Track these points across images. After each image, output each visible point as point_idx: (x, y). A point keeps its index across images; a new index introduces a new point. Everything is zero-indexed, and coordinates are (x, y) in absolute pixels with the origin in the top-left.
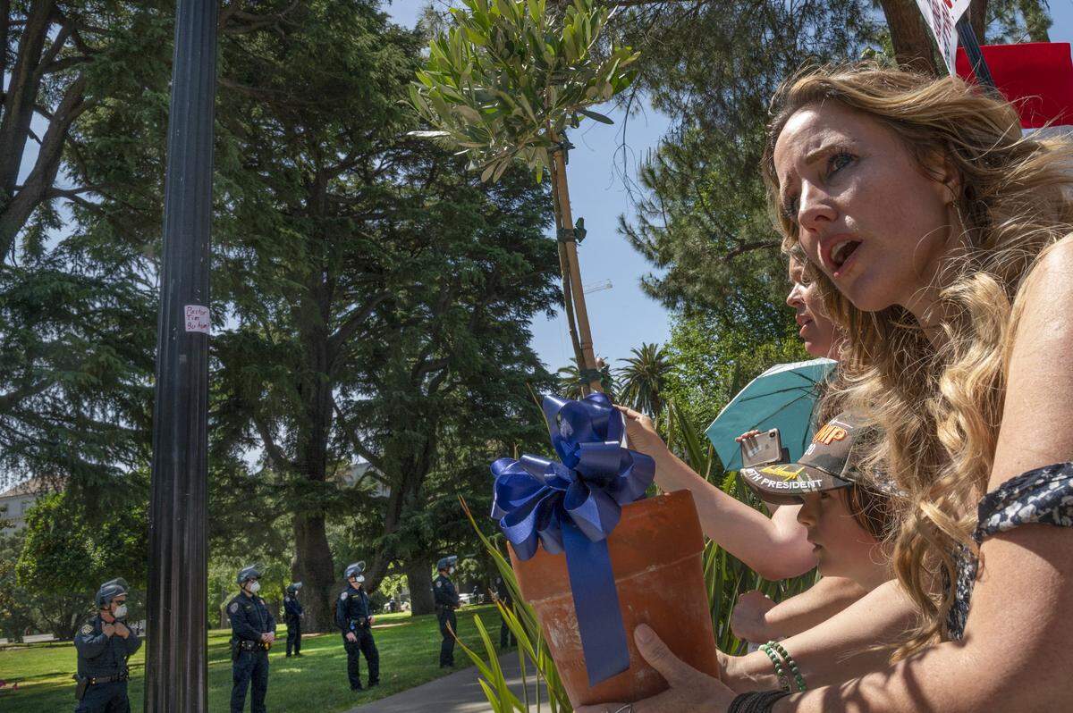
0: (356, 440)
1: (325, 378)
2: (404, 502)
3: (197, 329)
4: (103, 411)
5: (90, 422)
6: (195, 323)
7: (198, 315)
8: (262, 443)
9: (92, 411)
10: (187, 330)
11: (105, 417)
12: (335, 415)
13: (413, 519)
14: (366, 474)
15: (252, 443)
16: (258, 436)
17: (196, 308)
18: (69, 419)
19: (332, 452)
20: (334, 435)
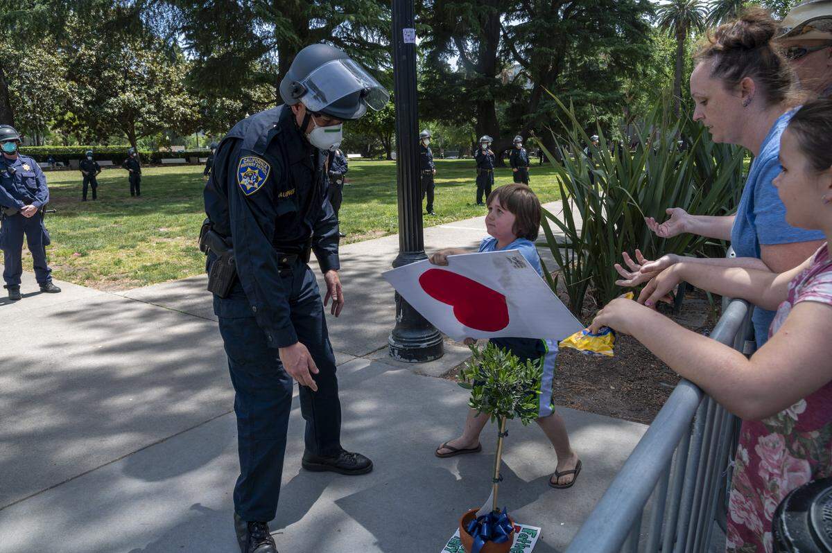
0: (514, 52)
1: (495, 11)
2: (542, 93)
3: (409, 42)
4: (372, 37)
5: (366, 43)
6: (408, 38)
7: (410, 34)
8: (458, 53)
9: (367, 36)
10: (405, 42)
11: (373, 40)
12: (501, 33)
13: (546, 105)
14: (520, 73)
15: (452, 53)
16: (455, 48)
17: (408, 30)
18: (355, 41)
19: (499, 59)
20: (500, 48)
